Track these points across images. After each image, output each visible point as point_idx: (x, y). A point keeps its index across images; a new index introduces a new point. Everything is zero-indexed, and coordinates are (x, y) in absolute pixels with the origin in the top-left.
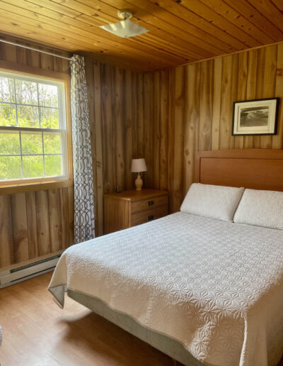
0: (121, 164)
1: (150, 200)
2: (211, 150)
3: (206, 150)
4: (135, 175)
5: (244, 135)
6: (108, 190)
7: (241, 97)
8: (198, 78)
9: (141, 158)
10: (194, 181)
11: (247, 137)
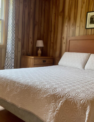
0: (31, 42)
1: (44, 60)
2: (75, 36)
3: (73, 36)
4: (38, 48)
5: (92, 28)
6: (24, 54)
7: (91, 10)
8: (71, 2)
9: (41, 40)
10: (66, 51)
11: (93, 29)
